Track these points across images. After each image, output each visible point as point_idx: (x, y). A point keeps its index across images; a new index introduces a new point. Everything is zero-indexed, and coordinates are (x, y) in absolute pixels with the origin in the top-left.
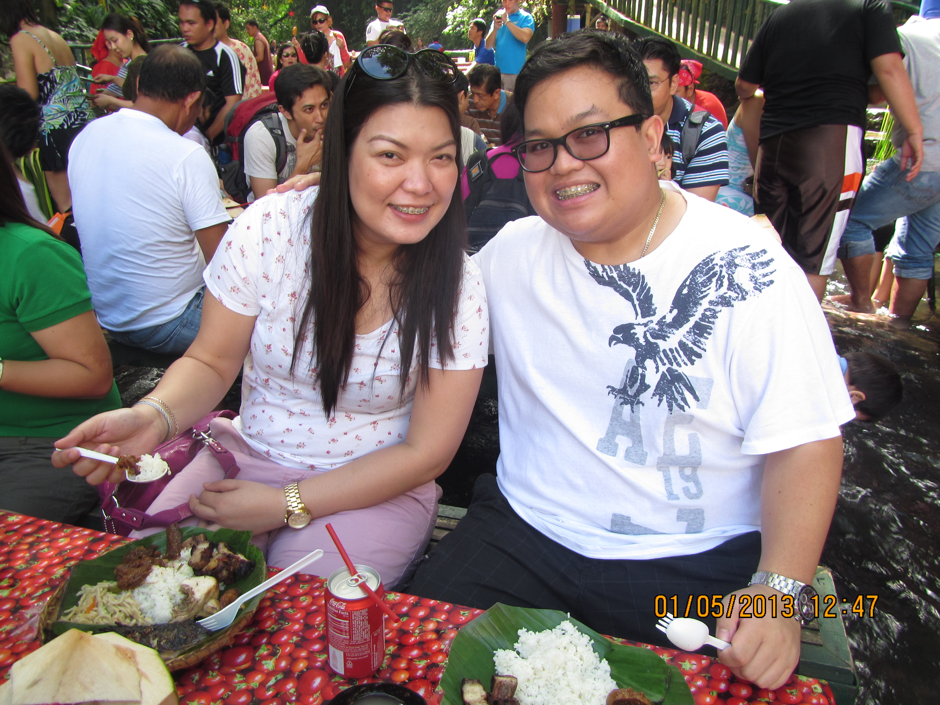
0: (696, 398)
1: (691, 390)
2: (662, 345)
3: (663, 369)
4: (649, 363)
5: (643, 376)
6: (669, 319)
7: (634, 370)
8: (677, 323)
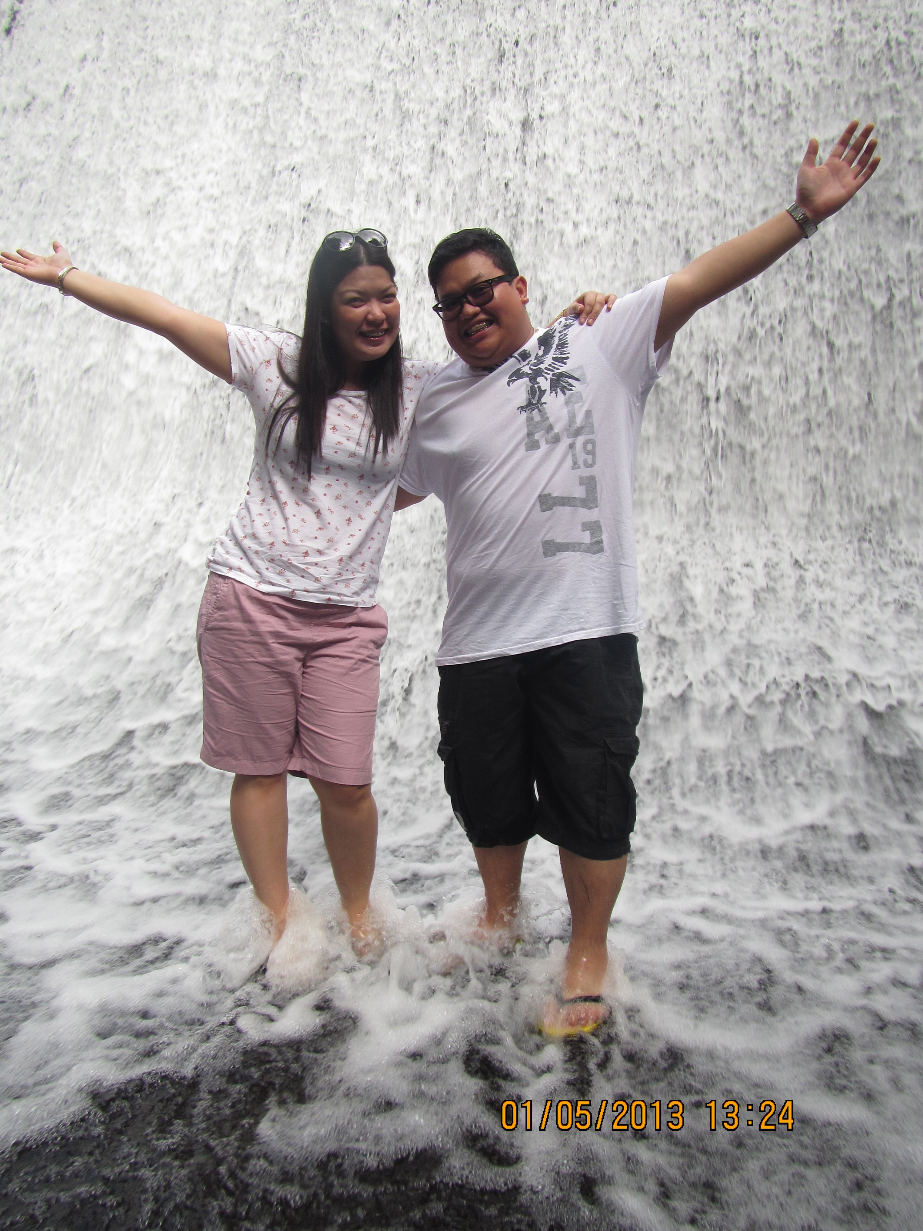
0: (577, 380)
1: (572, 377)
2: (542, 366)
3: (549, 377)
4: (540, 379)
5: (539, 387)
6: (541, 353)
7: (532, 388)
8: (546, 352)
